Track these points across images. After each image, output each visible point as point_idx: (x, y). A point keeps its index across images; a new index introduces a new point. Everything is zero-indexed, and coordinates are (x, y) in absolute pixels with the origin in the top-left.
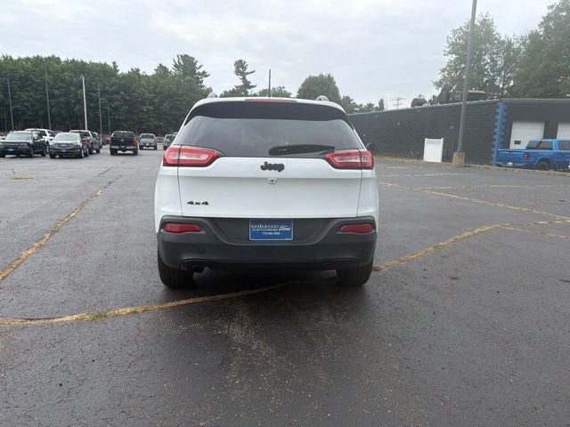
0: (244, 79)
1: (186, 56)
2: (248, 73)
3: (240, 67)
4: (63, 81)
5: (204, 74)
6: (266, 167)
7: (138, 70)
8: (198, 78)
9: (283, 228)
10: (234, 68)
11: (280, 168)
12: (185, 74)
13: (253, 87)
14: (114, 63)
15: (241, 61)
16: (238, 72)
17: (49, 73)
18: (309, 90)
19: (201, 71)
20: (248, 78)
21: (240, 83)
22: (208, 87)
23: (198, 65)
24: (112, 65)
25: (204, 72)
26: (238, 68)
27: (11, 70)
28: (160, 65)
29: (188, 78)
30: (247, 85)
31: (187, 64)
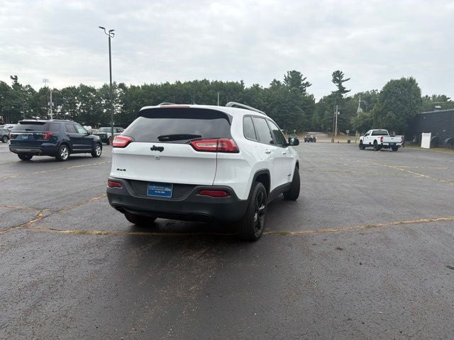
0: (340, 86)
1: (294, 72)
2: (344, 81)
3: (337, 77)
4: (208, 96)
5: (307, 84)
6: (154, 148)
7: (258, 85)
8: (302, 88)
9: (167, 189)
10: (332, 78)
11: (161, 149)
12: (293, 86)
13: (347, 91)
14: (242, 81)
15: (338, 72)
16: (335, 80)
17: (200, 91)
18: (389, 92)
19: (305, 82)
20: (344, 84)
21: (336, 89)
22: (310, 94)
23: (303, 78)
24: (240, 83)
25: (307, 83)
26: (335, 77)
27: (179, 91)
28: (275, 80)
29: (294, 88)
30: (342, 90)
31: (295, 78)
